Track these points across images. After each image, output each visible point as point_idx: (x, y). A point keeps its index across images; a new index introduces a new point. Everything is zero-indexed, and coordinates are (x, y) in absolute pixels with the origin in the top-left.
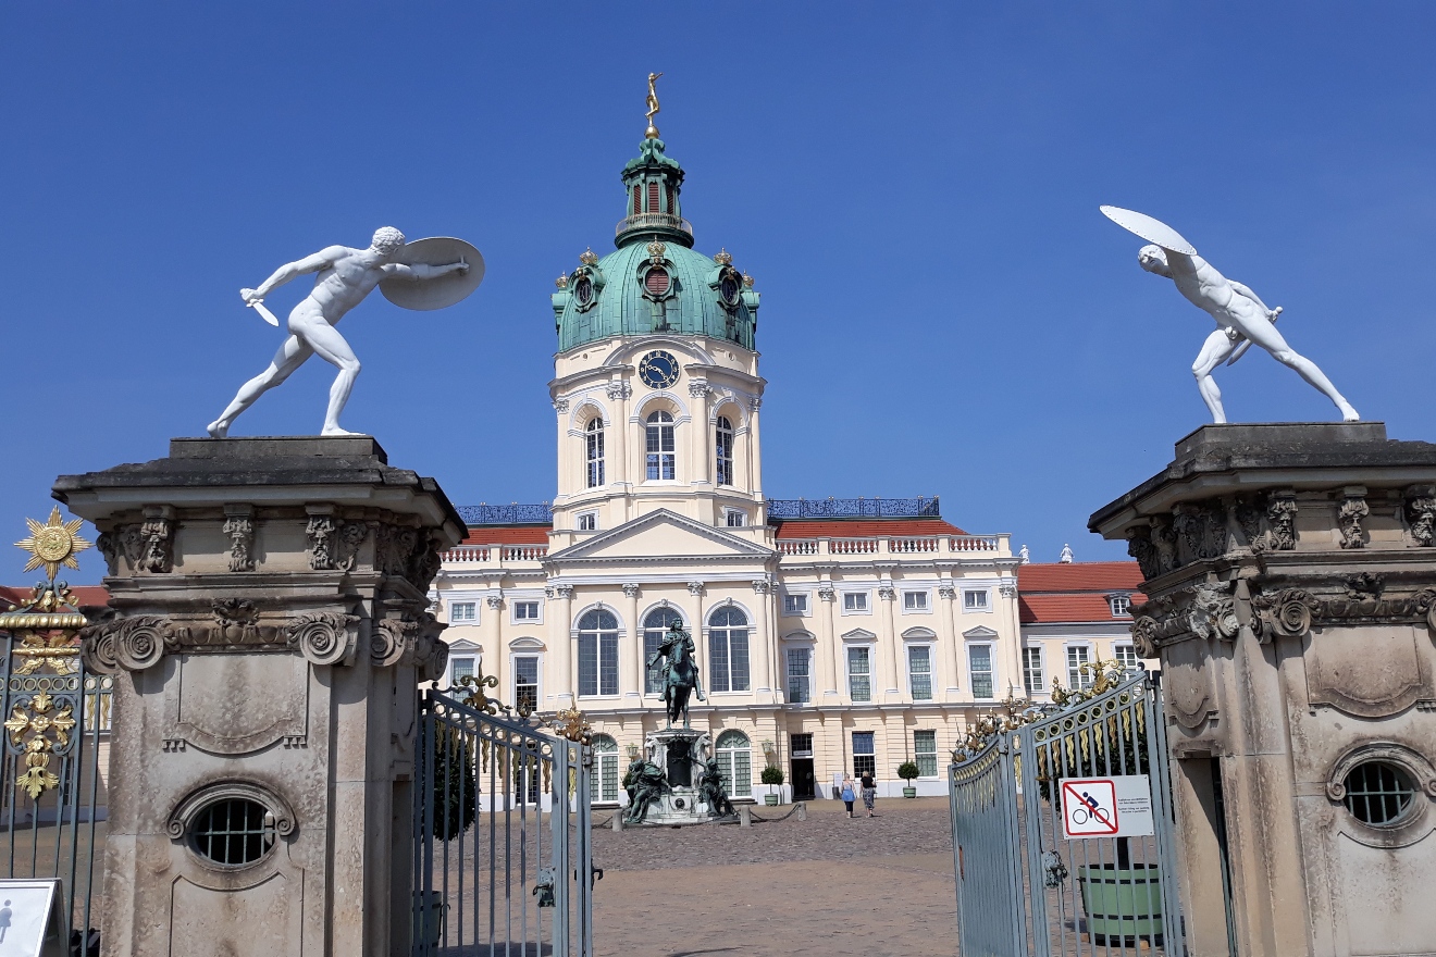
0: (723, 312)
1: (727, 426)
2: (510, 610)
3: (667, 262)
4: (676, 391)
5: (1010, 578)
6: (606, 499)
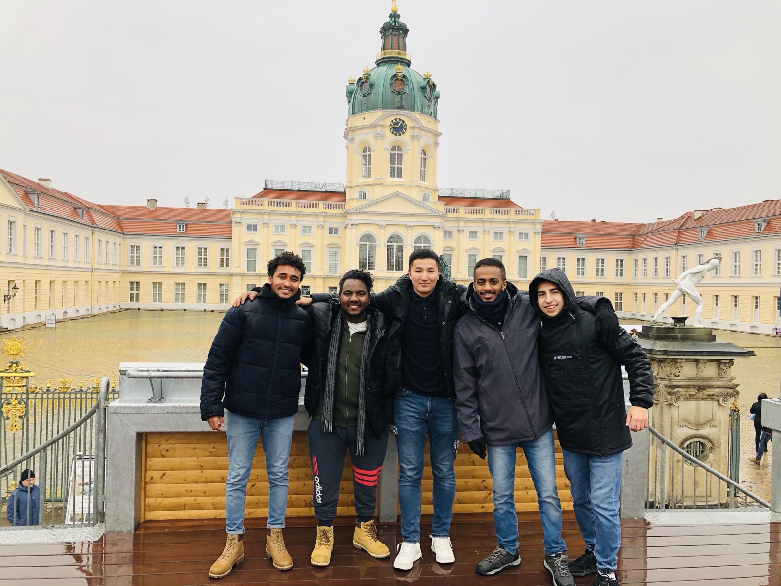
0: (426, 101)
1: (425, 154)
2: (327, 230)
3: (404, 76)
4: (406, 137)
5: (539, 228)
6: (372, 185)
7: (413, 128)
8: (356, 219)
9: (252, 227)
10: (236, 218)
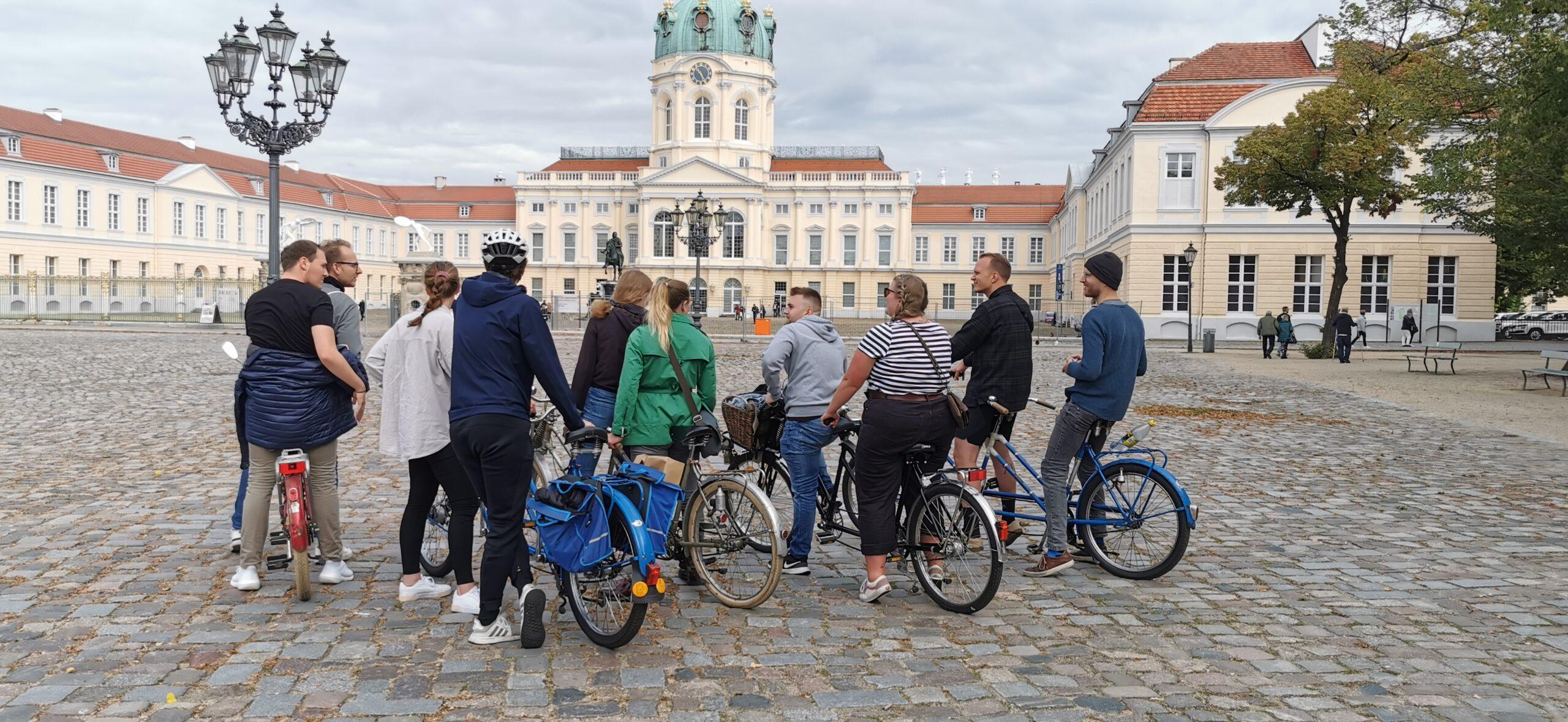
0: (742, 36)
1: (745, 104)
2: (625, 208)
3: (708, 9)
4: (711, 87)
5: (907, 197)
6: (671, 149)
7: (720, 73)
8: (646, 192)
9: (538, 207)
10: (520, 196)
